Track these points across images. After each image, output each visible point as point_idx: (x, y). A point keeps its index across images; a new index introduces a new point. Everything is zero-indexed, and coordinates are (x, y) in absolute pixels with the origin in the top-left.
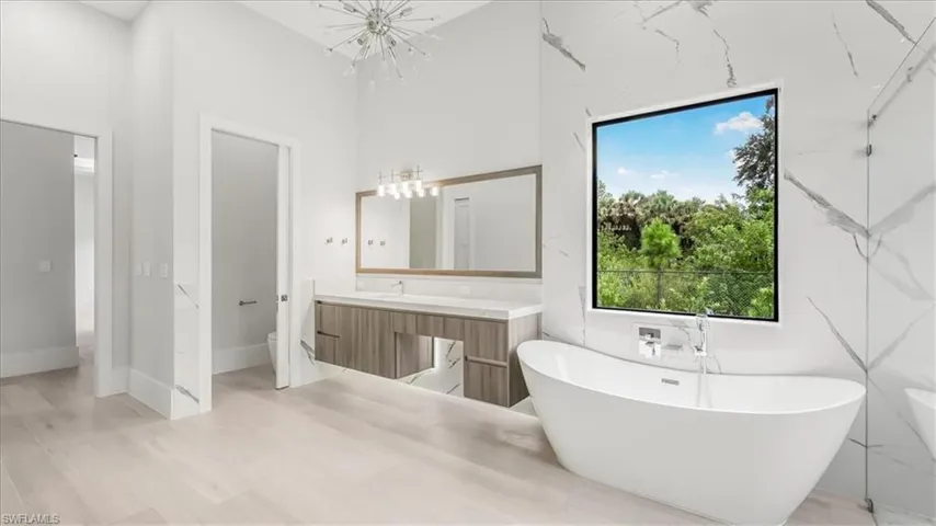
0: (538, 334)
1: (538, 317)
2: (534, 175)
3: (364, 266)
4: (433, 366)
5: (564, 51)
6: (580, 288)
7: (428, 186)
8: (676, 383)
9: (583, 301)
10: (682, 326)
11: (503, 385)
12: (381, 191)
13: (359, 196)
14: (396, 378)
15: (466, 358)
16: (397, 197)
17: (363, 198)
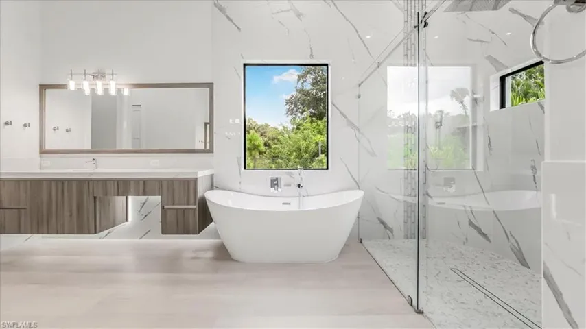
0: (212, 187)
1: (212, 176)
2: (208, 89)
3: (48, 148)
4: (127, 221)
5: (228, 17)
6: (238, 158)
7: (119, 87)
8: (289, 204)
9: (239, 165)
10: (291, 175)
11: (193, 220)
12: (72, 85)
13: (43, 88)
14: (96, 233)
15: (163, 207)
16: (88, 92)
17: (47, 90)
